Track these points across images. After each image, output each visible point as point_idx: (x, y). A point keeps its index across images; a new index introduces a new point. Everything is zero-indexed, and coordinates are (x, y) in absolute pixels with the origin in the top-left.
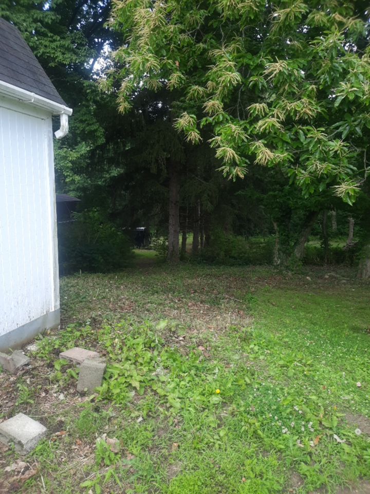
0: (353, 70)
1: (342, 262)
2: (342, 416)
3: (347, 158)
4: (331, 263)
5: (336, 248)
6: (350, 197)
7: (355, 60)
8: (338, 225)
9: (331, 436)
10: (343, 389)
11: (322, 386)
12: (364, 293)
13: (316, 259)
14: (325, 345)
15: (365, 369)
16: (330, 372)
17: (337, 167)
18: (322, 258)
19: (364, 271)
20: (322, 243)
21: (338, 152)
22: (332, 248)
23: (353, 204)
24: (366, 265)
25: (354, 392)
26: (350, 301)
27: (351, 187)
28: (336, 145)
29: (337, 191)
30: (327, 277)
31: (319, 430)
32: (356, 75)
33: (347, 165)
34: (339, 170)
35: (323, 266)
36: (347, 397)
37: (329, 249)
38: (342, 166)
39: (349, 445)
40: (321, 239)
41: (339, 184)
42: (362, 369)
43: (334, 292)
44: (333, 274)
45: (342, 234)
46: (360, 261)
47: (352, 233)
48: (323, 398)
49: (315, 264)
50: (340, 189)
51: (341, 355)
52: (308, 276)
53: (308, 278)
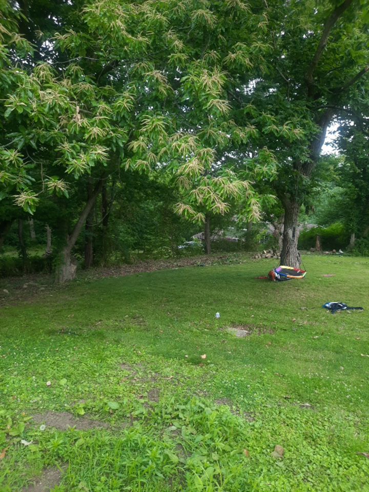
0: (22, 85)
1: (41, 271)
2: (31, 419)
3: (25, 169)
4: (31, 273)
5: (34, 257)
6: (30, 207)
7: (23, 76)
8: (36, 234)
9: (19, 443)
10: (33, 393)
11: (11, 398)
12: (61, 297)
13: (15, 270)
14: (17, 356)
15: (55, 367)
16: (20, 381)
17: (15, 177)
18: (21, 269)
19: (61, 276)
20: (20, 254)
21: (13, 162)
22: (31, 257)
23: (34, 213)
24: (62, 270)
25: (43, 392)
26: (48, 307)
27: (31, 197)
28: (11, 155)
29: (17, 201)
30: (25, 286)
31: (6, 443)
32: (25, 90)
33: (26, 176)
34: (18, 180)
35: (22, 276)
36: (36, 399)
37: (28, 258)
38: (20, 177)
39: (36, 444)
40: (18, 249)
41: (19, 193)
42: (53, 369)
43: (33, 301)
44: (31, 283)
45: (41, 243)
46: (56, 268)
47: (50, 241)
48: (12, 410)
49: (13, 276)
50: (20, 199)
51: (33, 360)
52: (6, 289)
53: (5, 290)
